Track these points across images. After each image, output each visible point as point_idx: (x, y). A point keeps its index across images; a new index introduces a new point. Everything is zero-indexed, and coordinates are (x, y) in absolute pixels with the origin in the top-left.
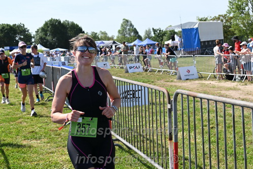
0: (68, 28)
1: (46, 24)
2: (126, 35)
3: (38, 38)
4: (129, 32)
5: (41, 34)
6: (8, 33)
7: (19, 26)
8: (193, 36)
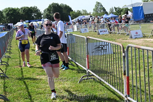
0: (63, 8)
1: (50, 6)
2: (98, 12)
3: (45, 15)
4: (100, 10)
5: (47, 13)
6: (27, 12)
7: (34, 8)
8: (140, 12)
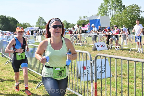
0: (10, 20)
2: (40, 25)
4: (42, 23)
